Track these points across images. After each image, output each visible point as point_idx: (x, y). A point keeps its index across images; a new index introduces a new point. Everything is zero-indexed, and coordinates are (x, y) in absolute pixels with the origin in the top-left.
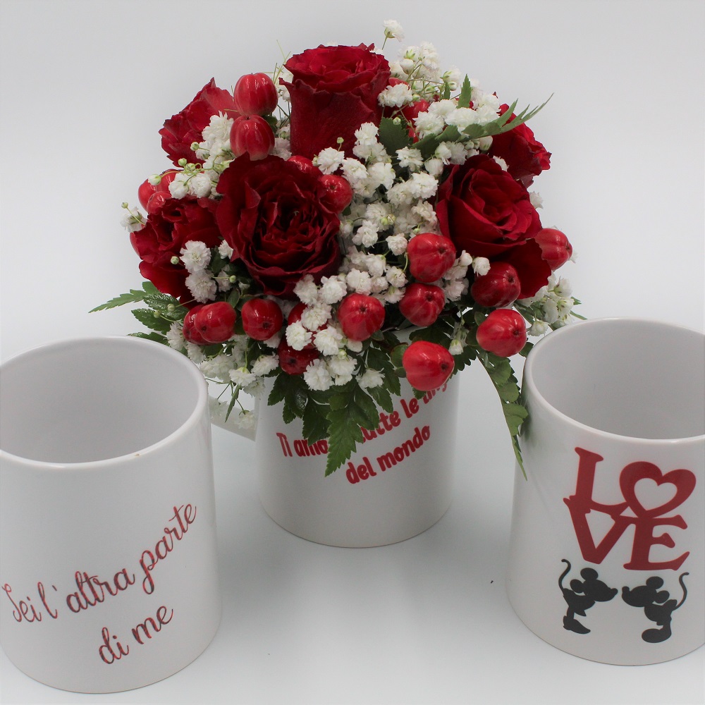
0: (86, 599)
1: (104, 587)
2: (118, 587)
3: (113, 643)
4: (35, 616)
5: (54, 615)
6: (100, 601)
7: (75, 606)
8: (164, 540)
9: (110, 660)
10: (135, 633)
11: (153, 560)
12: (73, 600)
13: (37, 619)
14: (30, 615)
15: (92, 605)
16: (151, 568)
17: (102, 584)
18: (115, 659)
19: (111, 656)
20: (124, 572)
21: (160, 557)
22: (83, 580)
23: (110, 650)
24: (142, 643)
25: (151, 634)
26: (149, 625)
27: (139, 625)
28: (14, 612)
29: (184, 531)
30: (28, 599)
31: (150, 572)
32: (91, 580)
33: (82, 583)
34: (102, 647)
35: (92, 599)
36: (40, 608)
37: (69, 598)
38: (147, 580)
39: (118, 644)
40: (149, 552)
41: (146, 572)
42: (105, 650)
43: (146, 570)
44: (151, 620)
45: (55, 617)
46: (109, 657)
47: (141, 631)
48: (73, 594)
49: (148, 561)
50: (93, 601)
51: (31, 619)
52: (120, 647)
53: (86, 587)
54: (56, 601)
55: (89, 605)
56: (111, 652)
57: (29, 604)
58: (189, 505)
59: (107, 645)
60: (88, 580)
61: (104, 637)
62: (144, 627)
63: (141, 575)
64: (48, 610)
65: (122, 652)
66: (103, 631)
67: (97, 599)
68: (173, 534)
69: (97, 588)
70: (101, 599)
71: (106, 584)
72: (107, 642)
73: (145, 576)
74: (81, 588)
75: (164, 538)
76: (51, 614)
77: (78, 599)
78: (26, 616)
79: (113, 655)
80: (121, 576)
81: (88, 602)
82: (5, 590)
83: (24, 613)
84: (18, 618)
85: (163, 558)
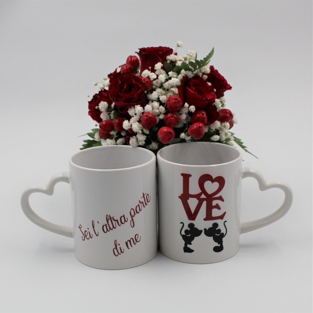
0: (109, 227)
1: (116, 222)
2: (122, 223)
3: (118, 247)
4: (90, 236)
5: (97, 234)
6: (114, 228)
7: (105, 230)
8: (139, 205)
9: (117, 255)
10: (127, 243)
11: (134, 213)
12: (105, 227)
13: (91, 237)
14: (88, 237)
15: (112, 230)
16: (133, 216)
17: (116, 221)
18: (119, 254)
19: (117, 253)
20: (124, 216)
21: (137, 212)
22: (109, 218)
23: (117, 250)
24: (129, 249)
25: (132, 245)
26: (132, 241)
27: (128, 241)
28: (82, 237)
29: (146, 204)
30: (88, 229)
31: (133, 218)
32: (112, 219)
33: (108, 220)
34: (114, 248)
35: (111, 227)
36: (92, 232)
37: (103, 226)
38: (132, 221)
39: (120, 248)
40: (133, 209)
41: (132, 218)
42: (115, 250)
43: (132, 217)
44: (133, 239)
45: (97, 236)
46: (116, 253)
47: (129, 243)
48: (105, 225)
49: (133, 214)
50: (112, 228)
51: (88, 238)
52: (121, 250)
53: (110, 221)
54: (98, 228)
55: (110, 230)
56: (117, 251)
57: (88, 231)
58: (148, 194)
59: (116, 248)
60: (110, 218)
61: (115, 244)
62: (130, 241)
63: (130, 219)
64: (95, 233)
65: (121, 252)
66: (115, 242)
67: (113, 227)
68: (142, 204)
69: (114, 222)
70: (115, 227)
71: (117, 221)
72: (116, 246)
73: (131, 219)
74: (108, 222)
75: (139, 204)
76: (96, 234)
77: (106, 227)
78: (87, 237)
79: (118, 253)
80: (123, 218)
81: (110, 228)
82: (80, 228)
83: (86, 236)
84: (83, 239)
85: (138, 213)
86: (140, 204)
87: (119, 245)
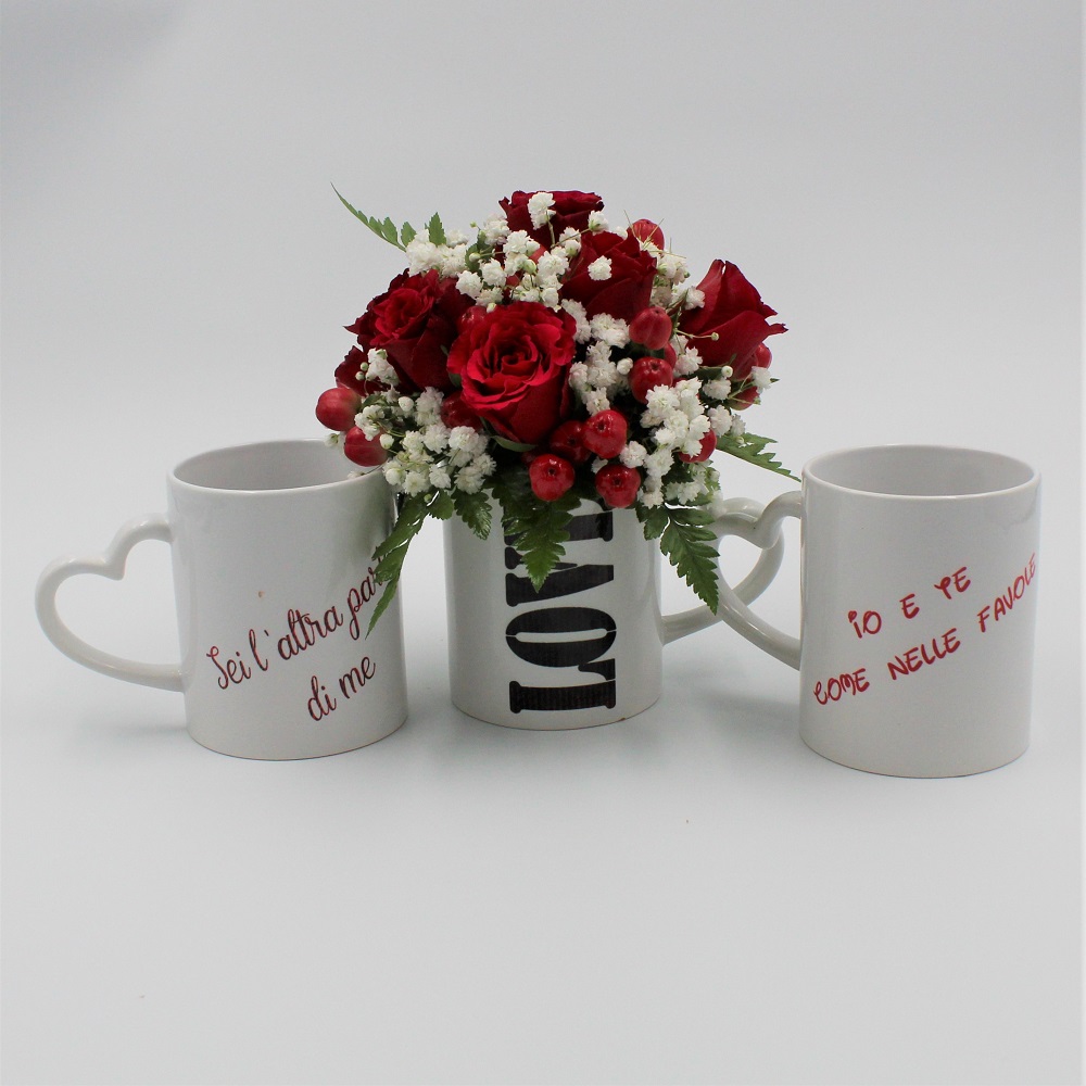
0: (297, 642)
1: (314, 627)
2: (328, 628)
3: (321, 695)
4: (244, 673)
5: (264, 666)
6: (310, 644)
7: (286, 651)
8: (368, 581)
9: (318, 716)
10: (342, 684)
11: (359, 601)
12: (285, 643)
13: (246, 676)
15: (303, 649)
16: (357, 609)
17: (313, 624)
18: (323, 715)
19: (320, 711)
20: (333, 610)
21: (365, 599)
22: (296, 619)
23: (319, 704)
24: (348, 697)
25: (356, 688)
26: (354, 676)
27: (344, 676)
28: (219, 678)
30: (238, 654)
31: (356, 613)
32: (303, 619)
33: (294, 622)
34: (310, 700)
35: (302, 642)
36: (249, 662)
37: (280, 643)
38: (353, 623)
39: (326, 697)
40: (355, 591)
41: (353, 613)
42: (314, 703)
43: (353, 611)
44: (355, 670)
45: (264, 669)
46: (317, 713)
48: (285, 636)
49: (354, 602)
50: (303, 645)
51: (237, 680)
52: (328, 701)
53: (297, 625)
54: (267, 649)
55: (300, 650)
56: (320, 706)
57: (237, 659)
59: (316, 698)
60: (299, 619)
61: (313, 687)
62: (350, 677)
63: (348, 616)
64: (258, 662)
65: (330, 706)
66: (312, 681)
67: (308, 642)
69: (308, 627)
70: (311, 641)
71: (317, 623)
72: (316, 693)
73: (352, 618)
75: (368, 578)
76: (261, 667)
77: (289, 643)
78: (234, 677)
79: (322, 710)
80: (331, 615)
81: (299, 646)
82: (211, 655)
83: (230, 674)
84: (223, 684)
85: (367, 601)
86: (371, 577)
87: (323, 688)
